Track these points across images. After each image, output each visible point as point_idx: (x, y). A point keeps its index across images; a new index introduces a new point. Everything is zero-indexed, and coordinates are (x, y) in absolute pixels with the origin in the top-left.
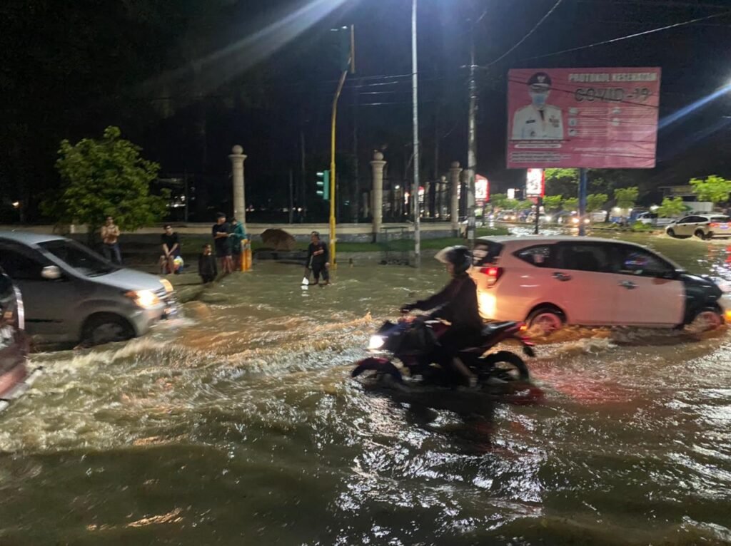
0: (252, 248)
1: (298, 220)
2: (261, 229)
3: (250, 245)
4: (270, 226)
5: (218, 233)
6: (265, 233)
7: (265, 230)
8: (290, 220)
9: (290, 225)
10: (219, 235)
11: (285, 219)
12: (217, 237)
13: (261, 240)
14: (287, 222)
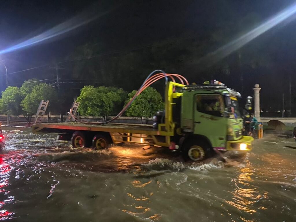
0: (263, 129)
1: (286, 116)
2: (268, 120)
3: (262, 127)
4: (272, 119)
5: (246, 121)
6: (269, 122)
7: (270, 120)
8: (283, 116)
9: (282, 118)
10: (246, 122)
11: (280, 115)
12: (245, 123)
13: (267, 125)
14: (281, 117)
